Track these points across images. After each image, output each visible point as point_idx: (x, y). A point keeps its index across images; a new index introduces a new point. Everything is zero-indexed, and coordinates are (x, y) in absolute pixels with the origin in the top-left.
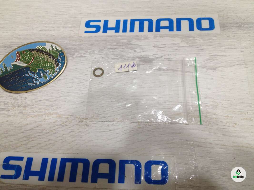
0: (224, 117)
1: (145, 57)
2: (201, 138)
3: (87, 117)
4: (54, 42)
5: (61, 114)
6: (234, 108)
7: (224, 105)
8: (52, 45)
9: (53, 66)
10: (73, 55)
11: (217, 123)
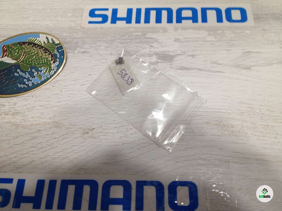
0: (264, 127)
1: (164, 53)
2: (237, 152)
3: (94, 128)
5: (60, 123)
6: (275, 115)
7: (263, 111)
8: (48, 37)
9: (50, 63)
10: (75, 50)
11: (255, 133)
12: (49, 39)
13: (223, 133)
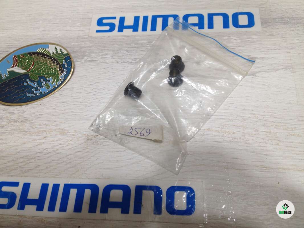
0: (266, 133)
2: (237, 159)
3: (97, 134)
4: (59, 44)
5: (66, 130)
6: (278, 122)
7: (266, 118)
8: (57, 47)
9: (57, 73)
10: (82, 59)
11: (257, 140)
12: (57, 49)
13: (224, 140)
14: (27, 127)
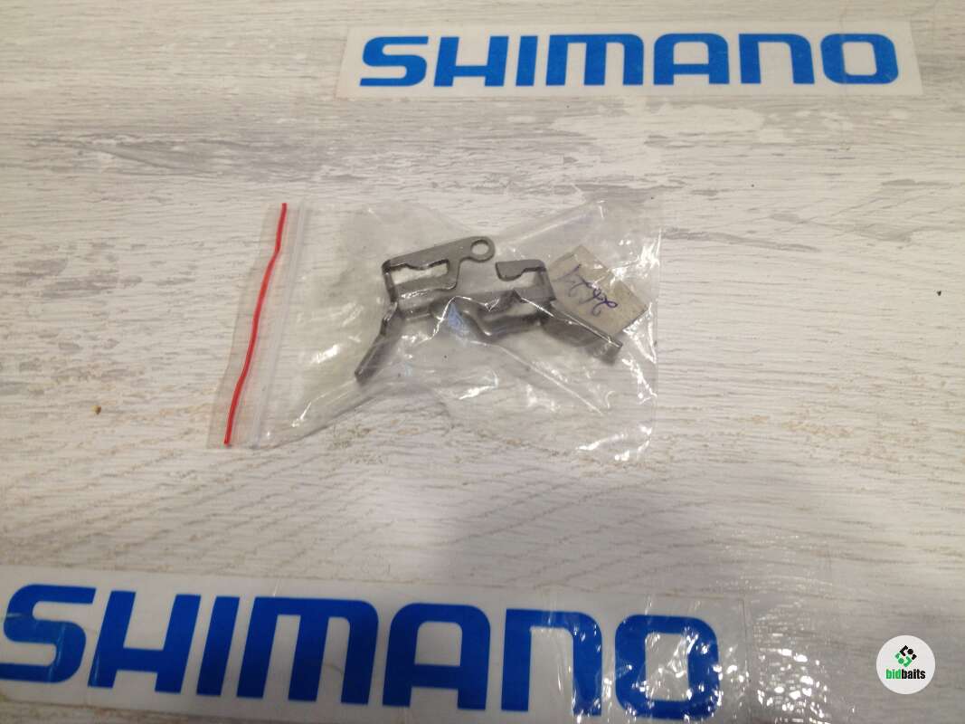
1: (611, 184)
3: (367, 426)
11: (923, 458)
13: (811, 457)
14: (123, 396)
